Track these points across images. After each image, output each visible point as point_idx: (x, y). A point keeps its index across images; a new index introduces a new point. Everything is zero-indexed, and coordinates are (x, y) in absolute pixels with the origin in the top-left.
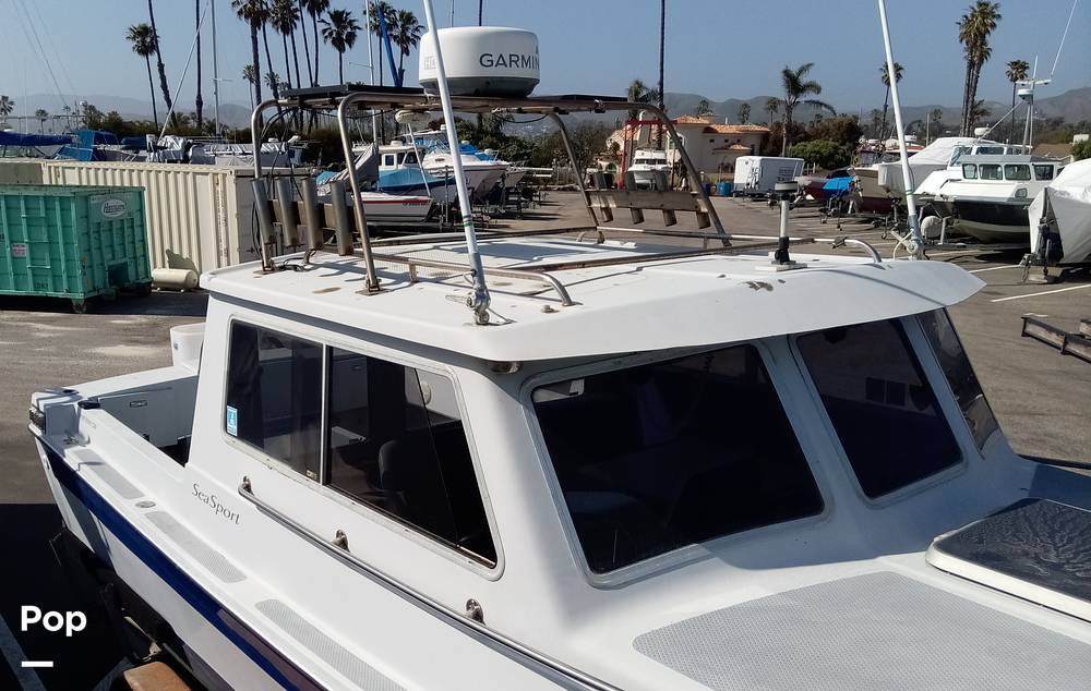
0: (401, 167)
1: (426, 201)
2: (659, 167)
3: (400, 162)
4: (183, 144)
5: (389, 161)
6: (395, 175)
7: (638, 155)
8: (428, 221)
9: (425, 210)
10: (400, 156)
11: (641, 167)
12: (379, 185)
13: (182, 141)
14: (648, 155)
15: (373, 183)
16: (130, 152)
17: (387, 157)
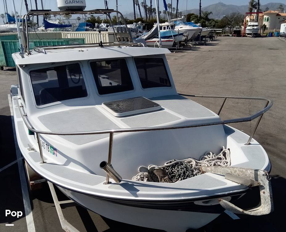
1: (172, 41)
2: (255, 27)
3: (167, 29)
4: (106, 25)
8: (173, 47)
9: (172, 43)
10: (168, 27)
11: (250, 28)
13: (106, 24)
14: (252, 24)
16: (91, 28)
17: (164, 27)
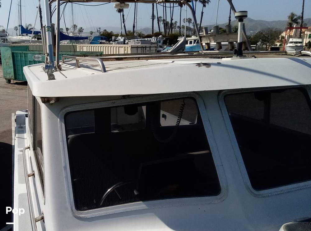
0: (195, 45)
2: (299, 45)
3: (194, 43)
5: (191, 43)
6: (191, 48)
7: (291, 40)
10: (195, 41)
11: (291, 45)
12: (185, 51)
14: (295, 40)
15: (183, 50)
17: (190, 41)
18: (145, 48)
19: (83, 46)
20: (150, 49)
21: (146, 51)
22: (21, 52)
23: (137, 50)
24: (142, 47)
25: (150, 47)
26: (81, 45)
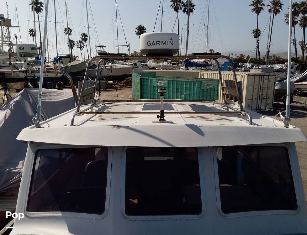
18: (263, 76)
19: (204, 73)
20: (269, 77)
21: (264, 79)
22: (148, 78)
23: (254, 78)
24: (260, 75)
25: (269, 75)
26: (202, 72)
